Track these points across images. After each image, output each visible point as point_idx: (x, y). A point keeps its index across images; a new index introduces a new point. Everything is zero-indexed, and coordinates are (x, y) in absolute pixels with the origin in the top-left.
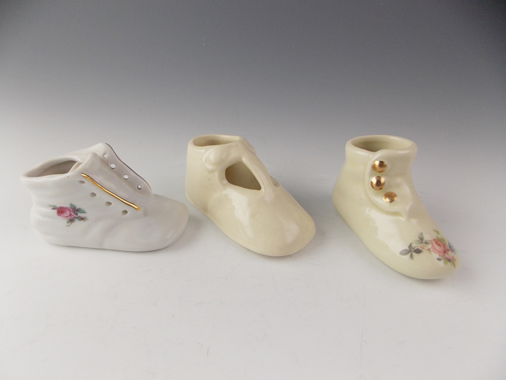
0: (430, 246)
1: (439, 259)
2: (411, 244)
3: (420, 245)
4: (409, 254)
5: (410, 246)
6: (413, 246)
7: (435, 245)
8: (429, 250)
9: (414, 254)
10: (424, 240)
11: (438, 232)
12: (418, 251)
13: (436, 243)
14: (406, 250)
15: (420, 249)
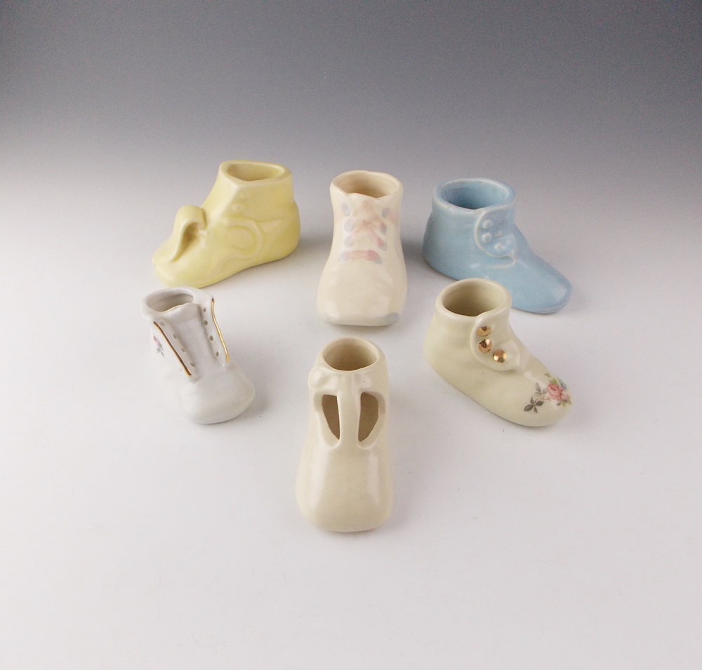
0: (547, 395)
1: (559, 404)
2: (532, 398)
3: (539, 397)
4: (533, 409)
5: (532, 401)
6: (534, 399)
7: (551, 391)
8: (548, 399)
9: (537, 407)
10: (542, 390)
11: (548, 375)
12: (540, 404)
13: (552, 388)
14: (529, 406)
15: (541, 400)
